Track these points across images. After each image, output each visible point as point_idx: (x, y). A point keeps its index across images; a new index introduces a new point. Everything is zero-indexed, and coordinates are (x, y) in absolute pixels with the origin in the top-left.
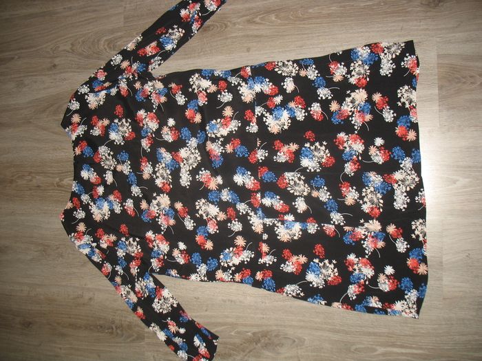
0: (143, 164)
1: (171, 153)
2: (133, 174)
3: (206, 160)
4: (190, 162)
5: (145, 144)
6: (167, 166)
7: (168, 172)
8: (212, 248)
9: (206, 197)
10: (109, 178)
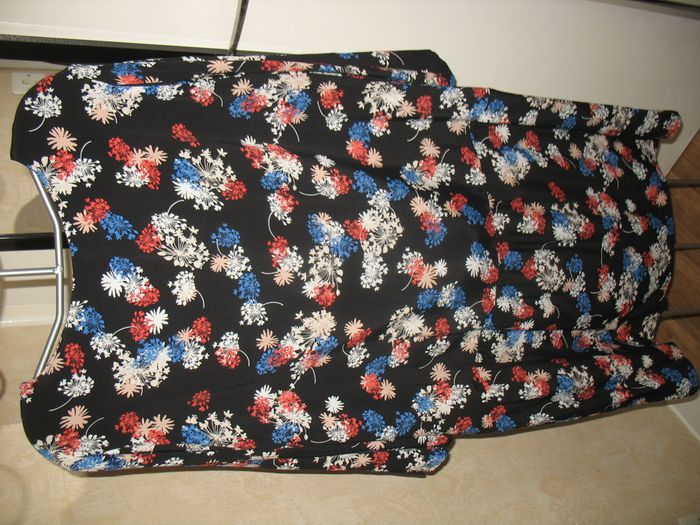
0: (277, 252)
1: (341, 222)
2: (251, 276)
3: (414, 234)
4: (384, 237)
5: (279, 207)
6: (333, 250)
7: (338, 262)
8: (393, 394)
9: (413, 303)
10: (185, 290)
